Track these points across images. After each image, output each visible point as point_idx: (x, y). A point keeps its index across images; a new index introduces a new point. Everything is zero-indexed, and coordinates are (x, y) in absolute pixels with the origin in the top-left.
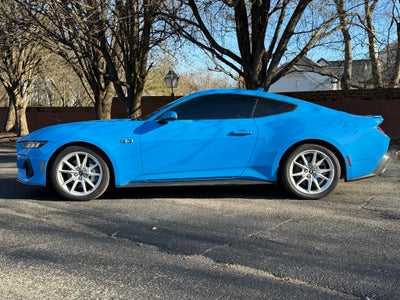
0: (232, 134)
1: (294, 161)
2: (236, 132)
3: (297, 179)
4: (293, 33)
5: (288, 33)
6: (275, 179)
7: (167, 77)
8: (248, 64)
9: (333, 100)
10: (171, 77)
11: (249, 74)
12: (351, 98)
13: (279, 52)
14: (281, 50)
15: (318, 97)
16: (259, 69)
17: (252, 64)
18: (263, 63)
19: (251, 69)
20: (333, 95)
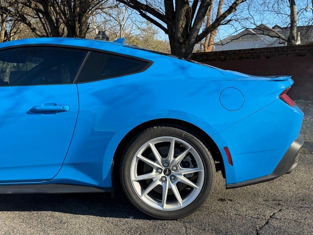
0: (34, 111)
1: (139, 155)
2: (43, 107)
3: (144, 184)
6: (109, 184)
7: (97, 37)
8: (170, 21)
9: (267, 58)
10: (99, 37)
11: (172, 31)
12: (285, 55)
13: (203, 7)
14: (205, 4)
15: (252, 55)
16: (182, 26)
17: (174, 21)
18: (187, 20)
19: (174, 26)
20: (267, 52)
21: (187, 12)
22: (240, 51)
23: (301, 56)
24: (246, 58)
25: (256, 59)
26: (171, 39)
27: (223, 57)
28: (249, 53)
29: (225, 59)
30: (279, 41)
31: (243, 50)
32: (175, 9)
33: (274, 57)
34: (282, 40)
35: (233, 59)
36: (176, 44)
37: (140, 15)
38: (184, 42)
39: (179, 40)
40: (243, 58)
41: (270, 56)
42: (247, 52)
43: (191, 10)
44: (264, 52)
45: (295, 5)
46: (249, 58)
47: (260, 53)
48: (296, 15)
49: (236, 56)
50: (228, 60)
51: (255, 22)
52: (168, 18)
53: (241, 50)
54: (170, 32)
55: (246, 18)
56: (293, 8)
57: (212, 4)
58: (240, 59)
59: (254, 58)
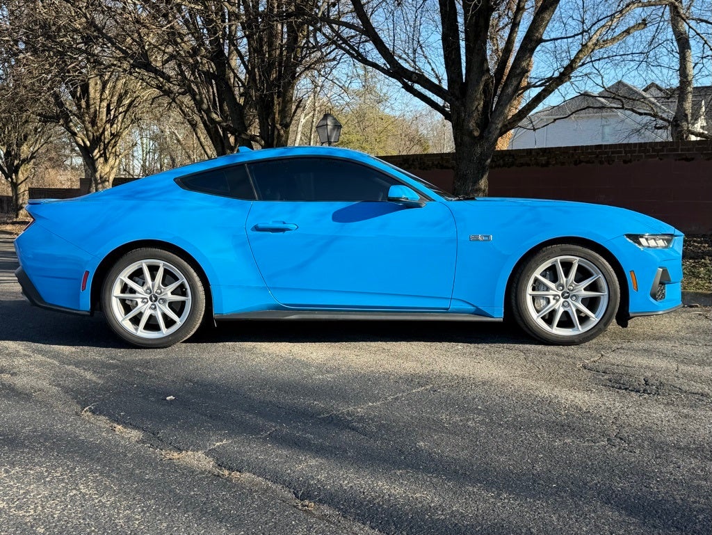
4: (541, 41)
5: (532, 42)
7: (321, 124)
8: (457, 99)
9: (625, 162)
10: (327, 125)
11: (459, 116)
12: (658, 158)
13: (515, 77)
14: (518, 71)
15: (597, 156)
16: (477, 107)
17: (464, 100)
18: (485, 97)
19: (463, 108)
20: (626, 152)
21: (486, 85)
22: (576, 148)
23: (687, 159)
24: (588, 162)
25: (606, 163)
26: (456, 130)
27: (543, 159)
28: (591, 153)
29: (547, 164)
30: (655, 123)
31: (582, 147)
32: (464, 77)
33: (638, 160)
34: (662, 121)
35: (563, 164)
36: (466, 139)
37: (402, 87)
38: (481, 137)
39: (472, 131)
40: (581, 162)
41: (631, 160)
42: (589, 151)
43: (493, 81)
44: (620, 152)
45: (690, 49)
46: (593, 162)
47: (613, 153)
48: (691, 69)
49: (569, 157)
50: (554, 165)
51: (604, 84)
52: (453, 94)
53: (579, 147)
54: (455, 117)
55: (586, 75)
56: (685, 54)
57: (529, 71)
58: (576, 164)
59: (601, 162)
